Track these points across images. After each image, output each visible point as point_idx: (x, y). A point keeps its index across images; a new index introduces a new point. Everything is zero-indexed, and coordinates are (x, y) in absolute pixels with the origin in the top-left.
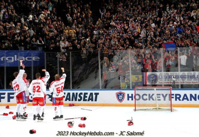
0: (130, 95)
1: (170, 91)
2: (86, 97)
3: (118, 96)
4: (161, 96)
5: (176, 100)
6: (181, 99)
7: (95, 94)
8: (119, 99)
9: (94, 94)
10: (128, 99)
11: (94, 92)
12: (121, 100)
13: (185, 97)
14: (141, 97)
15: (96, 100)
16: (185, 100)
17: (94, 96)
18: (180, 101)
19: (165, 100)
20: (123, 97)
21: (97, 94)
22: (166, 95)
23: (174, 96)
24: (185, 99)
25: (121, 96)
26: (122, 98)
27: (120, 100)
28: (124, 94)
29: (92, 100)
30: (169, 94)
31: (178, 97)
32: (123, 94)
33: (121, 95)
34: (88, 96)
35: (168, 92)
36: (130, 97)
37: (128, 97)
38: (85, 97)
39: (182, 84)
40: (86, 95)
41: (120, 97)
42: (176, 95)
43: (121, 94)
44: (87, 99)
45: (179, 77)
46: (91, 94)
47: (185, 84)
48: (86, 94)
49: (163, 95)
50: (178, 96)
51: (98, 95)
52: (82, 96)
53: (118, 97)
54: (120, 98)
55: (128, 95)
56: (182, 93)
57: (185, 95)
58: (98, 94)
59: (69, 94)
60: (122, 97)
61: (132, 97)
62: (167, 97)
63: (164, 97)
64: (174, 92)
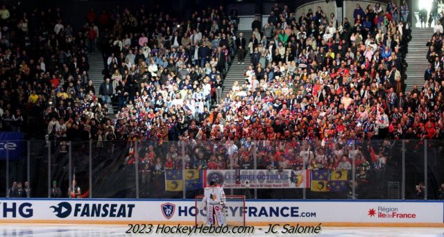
0: (183, 209)
1: (242, 202)
2: (115, 210)
3: (164, 209)
4: (229, 210)
5: (250, 215)
6: (257, 213)
7: (129, 206)
9: (126, 206)
10: (180, 215)
11: (126, 203)
12: (170, 215)
14: (199, 211)
15: (130, 215)
16: (263, 216)
17: (127, 209)
18: (256, 217)
19: (234, 215)
20: (172, 211)
21: (131, 207)
22: (236, 208)
23: (247, 210)
24: (263, 214)
26: (171, 213)
27: (168, 216)
28: (173, 207)
29: (124, 216)
30: (241, 208)
31: (252, 212)
33: (169, 208)
34: (117, 209)
35: (240, 204)
36: (183, 211)
37: (180, 211)
38: (113, 210)
39: (259, 187)
40: (115, 208)
41: (167, 211)
42: (250, 208)
43: (168, 206)
44: (116, 213)
45: (255, 177)
46: (123, 206)
47: (263, 187)
48: (113, 206)
49: (231, 208)
50: (253, 210)
51: (133, 208)
52: (109, 209)
53: (164, 211)
54: (167, 213)
55: (180, 208)
56: (259, 205)
57: (263, 209)
58: (133, 206)
59: (87, 206)
60: (170, 211)
61: (185, 211)
62: (238, 212)
63: (234, 212)
64: (249, 204)
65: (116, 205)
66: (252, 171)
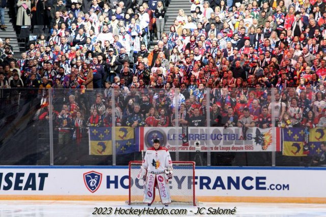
0: (112, 179)
1: (192, 170)
2: (21, 182)
4: (174, 180)
5: (201, 188)
6: (211, 185)
7: (40, 175)
8: (89, 185)
9: (37, 175)
10: (108, 187)
11: (37, 171)
12: (95, 188)
13: (219, 183)
14: (134, 182)
15: (41, 188)
16: (219, 189)
17: (38, 180)
18: (209, 190)
19: (180, 187)
20: (98, 181)
21: (43, 176)
22: (183, 178)
23: (198, 181)
24: (219, 186)
25: (94, 180)
26: (97, 185)
27: (93, 189)
29: (34, 188)
30: (189, 178)
31: (205, 183)
32: (99, 176)
33: (93, 178)
34: (25, 179)
35: (188, 173)
36: (112, 182)
37: (109, 182)
38: (18, 181)
39: (214, 151)
40: (21, 178)
41: (92, 182)
42: (202, 178)
43: (93, 175)
44: (23, 185)
45: (208, 137)
46: (32, 176)
47: (219, 151)
48: (20, 175)
49: (176, 178)
50: (205, 181)
51: (46, 178)
52: (13, 179)
53: (87, 181)
54: (91, 185)
55: (108, 177)
56: (213, 174)
57: (219, 179)
58: (46, 175)
60: (96, 182)
61: (115, 182)
62: (185, 183)
63: (180, 182)
64: (200, 173)
65: (23, 175)
66: (204, 128)
